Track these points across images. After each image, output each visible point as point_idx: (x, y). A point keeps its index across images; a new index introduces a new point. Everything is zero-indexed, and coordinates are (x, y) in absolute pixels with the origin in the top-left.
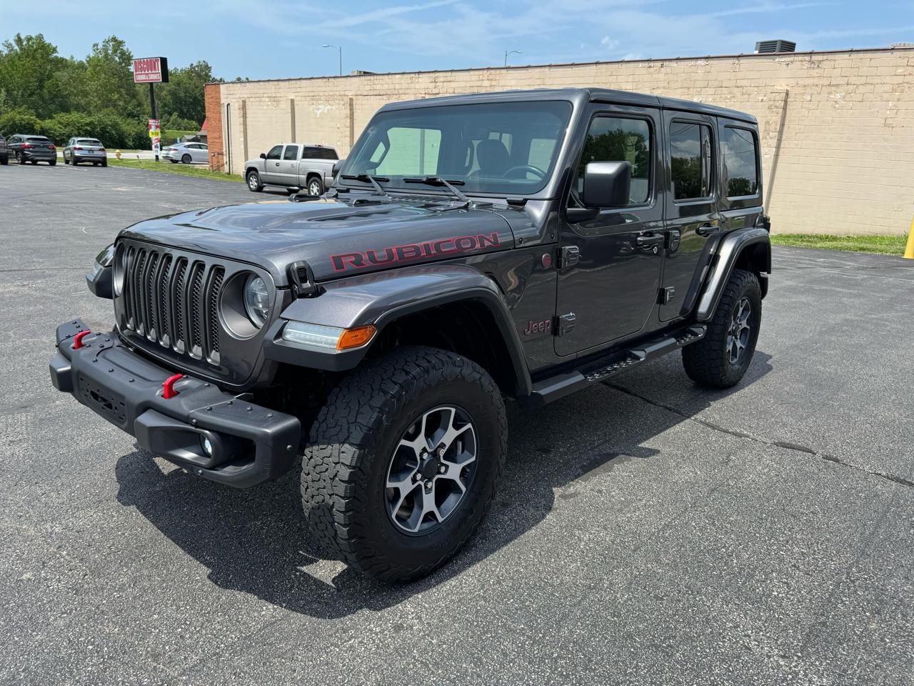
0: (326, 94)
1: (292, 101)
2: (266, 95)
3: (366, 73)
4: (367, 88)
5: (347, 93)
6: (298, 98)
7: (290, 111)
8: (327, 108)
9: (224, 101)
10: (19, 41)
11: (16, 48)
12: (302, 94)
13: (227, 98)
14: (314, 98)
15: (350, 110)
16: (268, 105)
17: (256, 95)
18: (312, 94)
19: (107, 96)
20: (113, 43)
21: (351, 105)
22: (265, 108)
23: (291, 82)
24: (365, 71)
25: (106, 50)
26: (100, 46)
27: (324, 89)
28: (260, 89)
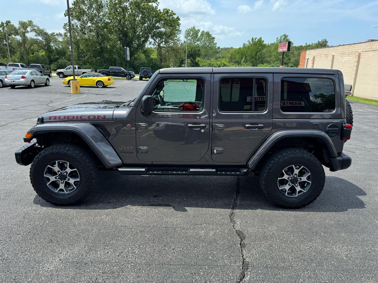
0: (349, 52)
1: (333, 56)
2: (323, 54)
3: (372, 40)
4: (369, 47)
5: (358, 51)
6: (336, 55)
7: (331, 60)
8: (348, 58)
9: (307, 57)
10: (253, 39)
11: (251, 42)
12: (338, 52)
13: (308, 56)
14: (343, 54)
15: (358, 58)
16: (323, 58)
17: (320, 54)
18: (343, 52)
19: (278, 57)
20: (284, 37)
21: (359, 56)
22: (322, 59)
23: (334, 47)
24: (372, 39)
25: (281, 40)
26: (279, 39)
27: (348, 50)
28: (321, 51)
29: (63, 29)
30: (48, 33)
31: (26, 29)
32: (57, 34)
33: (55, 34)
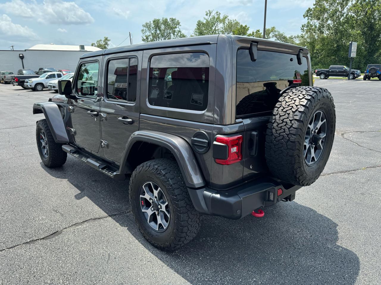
29: (301, 31)
30: (286, 36)
31: (269, 35)
32: (295, 37)
33: (293, 37)
